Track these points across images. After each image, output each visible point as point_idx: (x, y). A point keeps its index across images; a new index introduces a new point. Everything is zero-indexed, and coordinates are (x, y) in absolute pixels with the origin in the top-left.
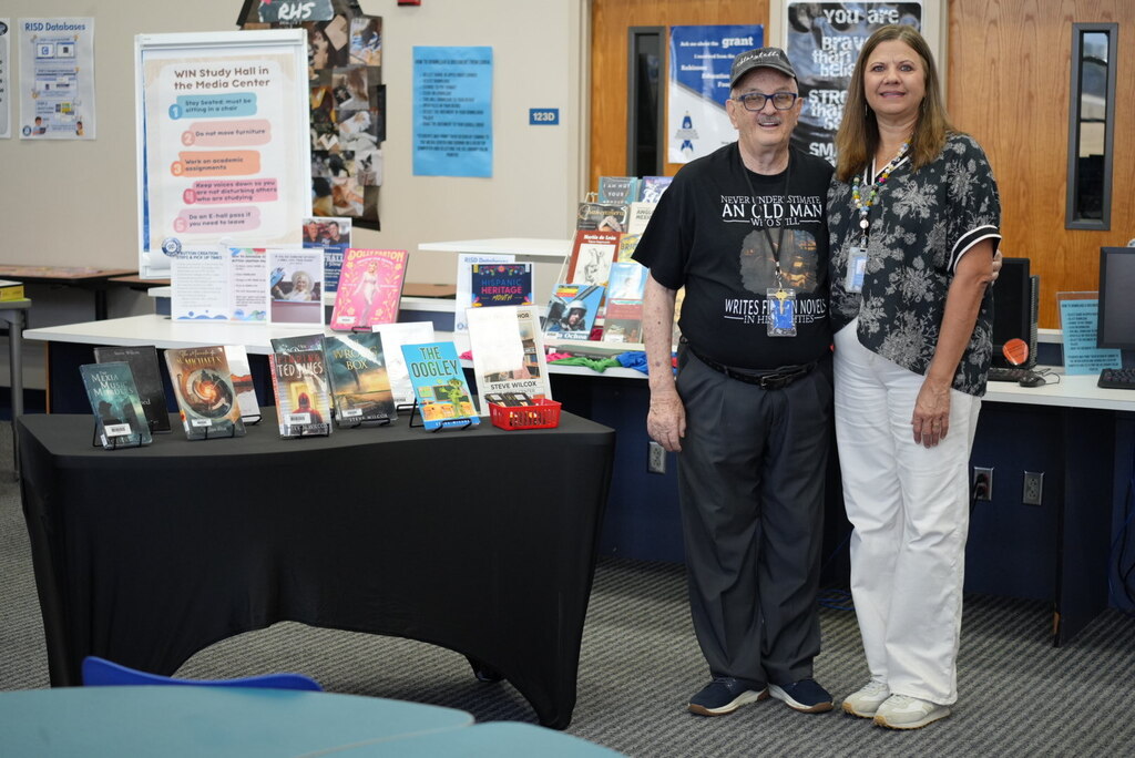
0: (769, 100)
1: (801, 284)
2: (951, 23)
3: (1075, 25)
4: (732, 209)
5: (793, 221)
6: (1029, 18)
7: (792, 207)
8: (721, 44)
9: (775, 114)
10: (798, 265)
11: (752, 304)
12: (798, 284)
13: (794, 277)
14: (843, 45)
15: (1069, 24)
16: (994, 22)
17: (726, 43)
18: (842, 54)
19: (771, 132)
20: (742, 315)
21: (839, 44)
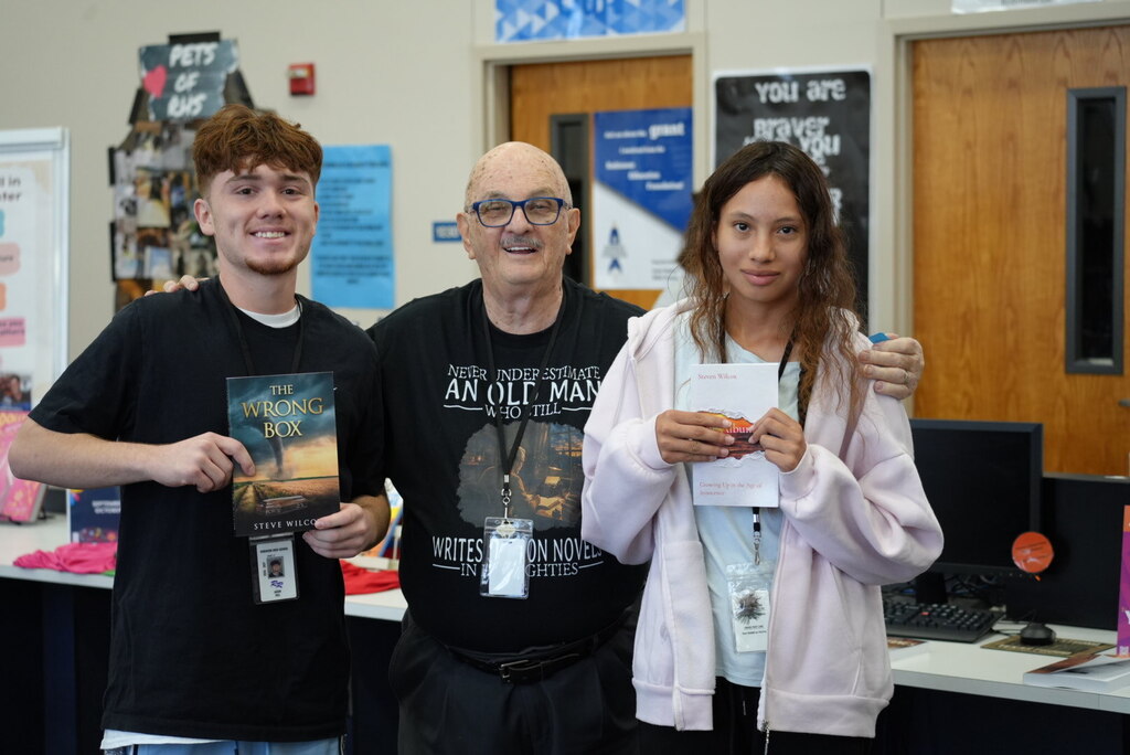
0: (519, 211)
1: (556, 513)
3: (1071, 91)
4: (461, 388)
5: (552, 409)
7: (554, 385)
9: (527, 232)
10: (553, 480)
11: (473, 545)
12: (549, 513)
13: (545, 501)
15: (1063, 90)
19: (524, 262)
20: (458, 563)
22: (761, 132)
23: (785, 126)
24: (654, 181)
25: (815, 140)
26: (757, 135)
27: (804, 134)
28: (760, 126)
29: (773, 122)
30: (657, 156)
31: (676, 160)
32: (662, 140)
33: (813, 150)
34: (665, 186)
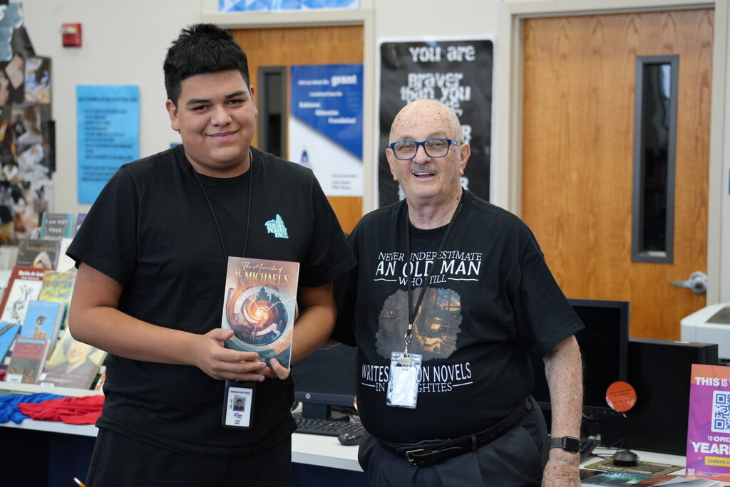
0: (421, 148)
1: (436, 349)
2: (526, 58)
3: (639, 58)
5: (440, 279)
6: (597, 52)
8: (330, 83)
9: (427, 162)
10: (436, 327)
11: (383, 370)
12: (432, 349)
13: (430, 341)
14: (426, 82)
15: (632, 57)
16: (564, 57)
17: (336, 81)
18: (426, 90)
19: (425, 183)
21: (423, 81)
22: (413, 83)
23: (431, 79)
24: (335, 117)
25: (452, 91)
26: (410, 85)
27: (445, 85)
28: (413, 78)
29: (422, 76)
30: (337, 98)
31: (350, 101)
32: (340, 87)
33: (451, 97)
34: (343, 121)
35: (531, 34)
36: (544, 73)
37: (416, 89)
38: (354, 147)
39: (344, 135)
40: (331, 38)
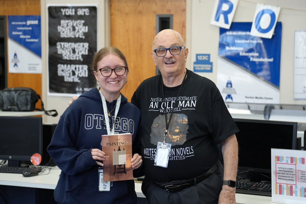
0: (168, 51)
1: (177, 141)
3: (157, 15)
5: (178, 109)
7: (180, 102)
8: (26, 24)
9: (171, 57)
12: (175, 141)
13: (174, 137)
14: (69, 24)
17: (29, 22)
19: (171, 67)
21: (67, 23)
22: (63, 24)
23: (71, 23)
24: (29, 39)
25: (80, 27)
26: (62, 25)
27: (77, 25)
28: (63, 22)
29: (67, 21)
30: (29, 30)
31: (36, 32)
32: (31, 25)
33: (80, 31)
34: (32, 40)
35: (113, 4)
36: (119, 21)
37: (64, 27)
38: (37, 52)
39: (33, 46)
40: (26, 3)
